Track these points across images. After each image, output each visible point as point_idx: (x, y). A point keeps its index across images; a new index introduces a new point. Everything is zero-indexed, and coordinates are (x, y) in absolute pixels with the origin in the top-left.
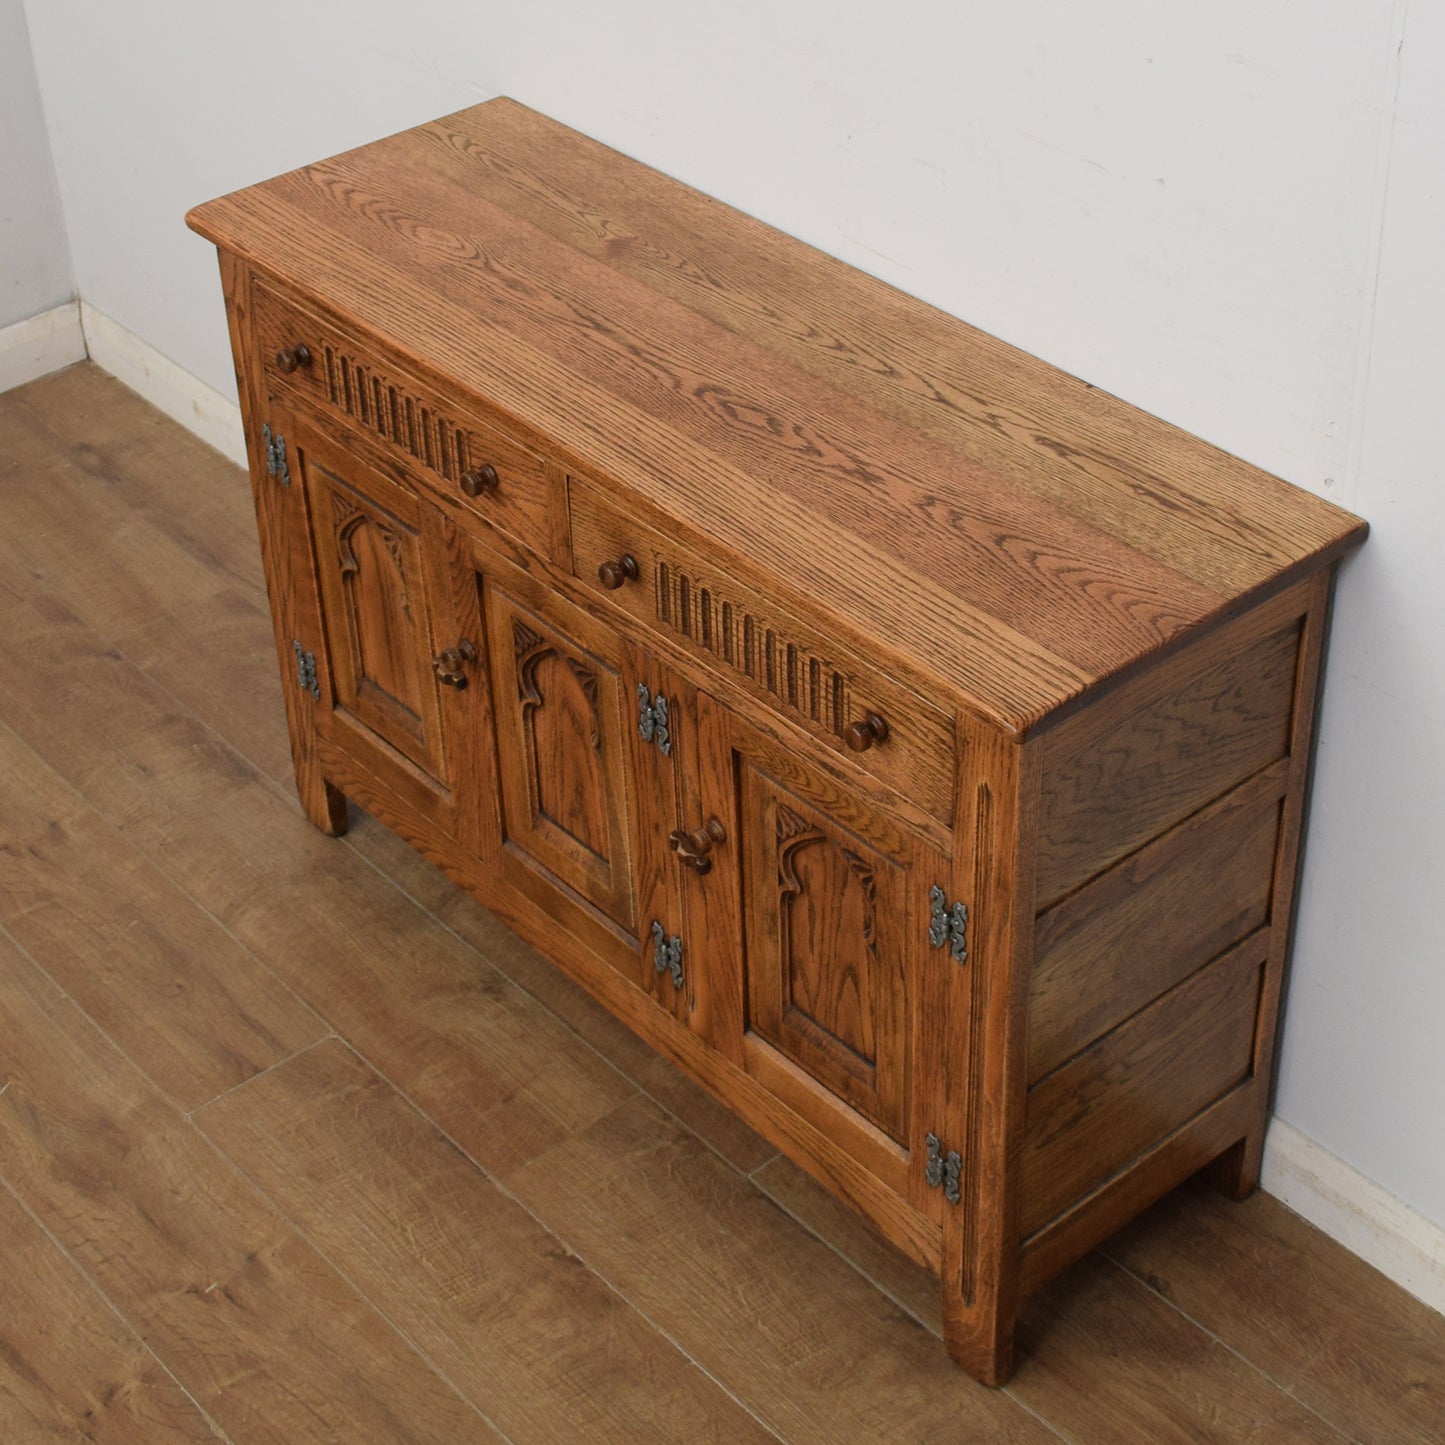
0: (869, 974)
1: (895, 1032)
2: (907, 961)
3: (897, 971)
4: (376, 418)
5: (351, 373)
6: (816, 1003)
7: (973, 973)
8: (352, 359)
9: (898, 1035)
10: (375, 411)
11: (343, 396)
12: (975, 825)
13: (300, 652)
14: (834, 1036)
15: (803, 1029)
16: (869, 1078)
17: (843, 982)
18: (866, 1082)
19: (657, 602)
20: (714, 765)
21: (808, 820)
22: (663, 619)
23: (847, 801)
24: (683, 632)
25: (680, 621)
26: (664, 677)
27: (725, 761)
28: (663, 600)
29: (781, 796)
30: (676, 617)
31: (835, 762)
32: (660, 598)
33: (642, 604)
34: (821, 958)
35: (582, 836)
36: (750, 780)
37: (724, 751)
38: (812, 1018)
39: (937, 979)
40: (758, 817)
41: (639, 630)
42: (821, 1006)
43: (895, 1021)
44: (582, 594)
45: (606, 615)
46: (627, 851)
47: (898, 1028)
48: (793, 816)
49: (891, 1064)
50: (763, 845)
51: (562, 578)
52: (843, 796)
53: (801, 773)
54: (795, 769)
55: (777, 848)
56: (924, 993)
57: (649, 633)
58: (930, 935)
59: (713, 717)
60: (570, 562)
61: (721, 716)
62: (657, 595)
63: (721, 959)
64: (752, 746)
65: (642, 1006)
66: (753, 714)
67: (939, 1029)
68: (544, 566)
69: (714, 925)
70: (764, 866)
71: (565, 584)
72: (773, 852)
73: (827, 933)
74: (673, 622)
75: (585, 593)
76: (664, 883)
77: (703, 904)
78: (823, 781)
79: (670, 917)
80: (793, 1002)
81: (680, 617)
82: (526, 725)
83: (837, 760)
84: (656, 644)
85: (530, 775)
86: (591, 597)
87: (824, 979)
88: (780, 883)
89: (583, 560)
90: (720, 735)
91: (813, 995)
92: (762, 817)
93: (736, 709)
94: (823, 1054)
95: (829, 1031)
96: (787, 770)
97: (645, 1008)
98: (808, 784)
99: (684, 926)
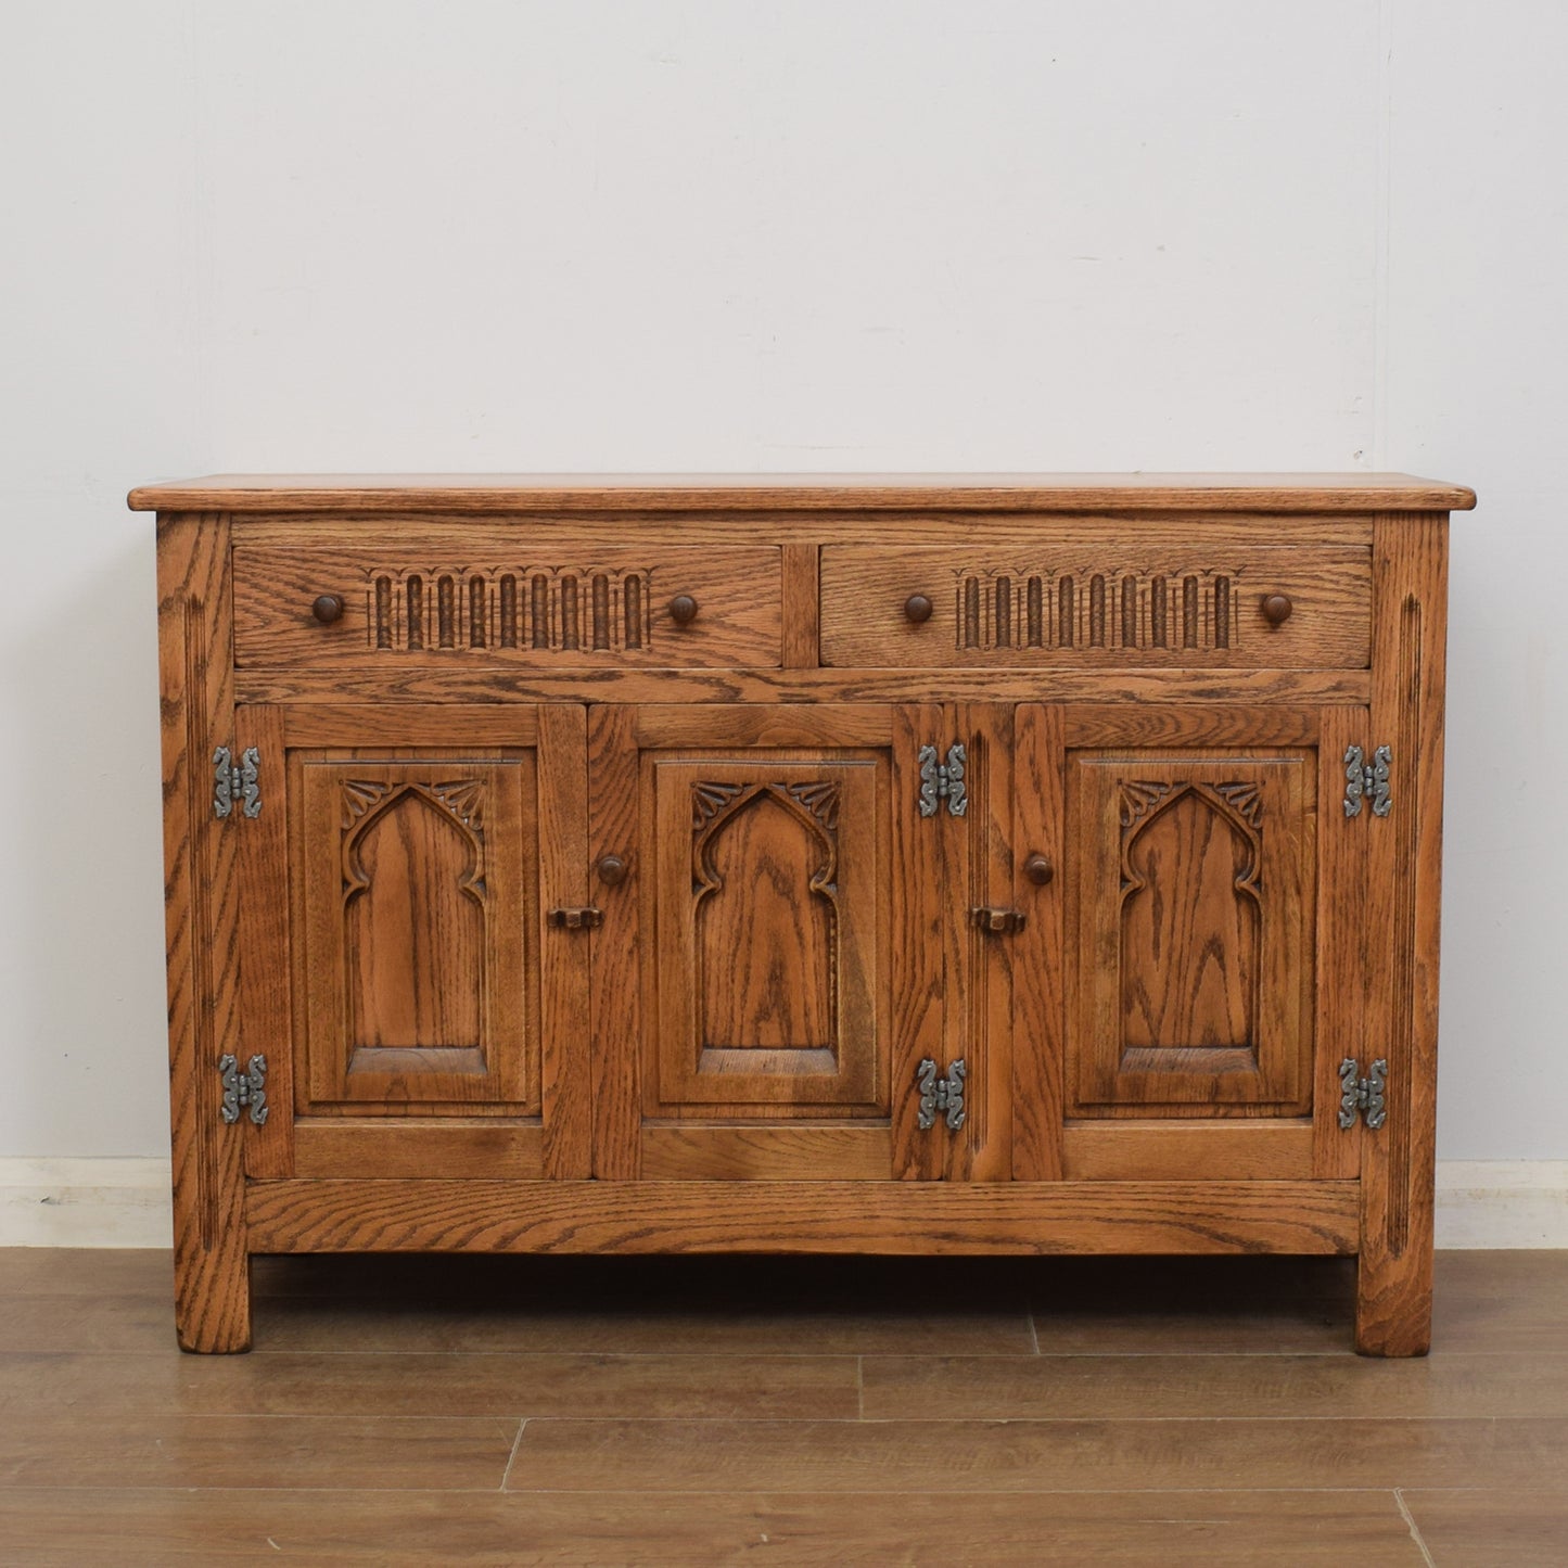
1: (1287, 970)
3: (1292, 891)
7: (1397, 821)
9: (1291, 972)
12: (1398, 648)
14: (1188, 1045)
15: (1148, 1060)
16: (1247, 1060)
17: (1203, 959)
18: (1241, 1067)
19: (958, 629)
20: (1037, 785)
21: (1168, 780)
22: (967, 646)
23: (1232, 717)
24: (997, 645)
25: (993, 634)
26: (962, 719)
27: (1055, 770)
28: (967, 622)
29: (1129, 772)
30: (988, 633)
31: (1215, 681)
32: (962, 623)
33: (933, 645)
34: (1170, 957)
35: (776, 1039)
36: (1083, 781)
37: (1053, 758)
38: (1156, 1044)
39: (1352, 857)
40: (1093, 820)
41: (924, 680)
42: (1168, 1021)
43: (1286, 956)
44: (832, 684)
45: (871, 689)
46: (873, 997)
47: (1291, 962)
48: (1146, 788)
49: (1281, 1017)
50: (1101, 850)
51: (799, 680)
52: (1227, 714)
53: (1168, 720)
54: (1160, 720)
55: (1121, 843)
56: (1334, 887)
57: (942, 675)
58: (1345, 809)
59: (1040, 725)
60: (814, 653)
61: (1051, 717)
62: (958, 620)
63: (1033, 1040)
64: (1097, 729)
65: (887, 1205)
66: (1099, 689)
67: (1355, 918)
68: (768, 681)
69: (1023, 1002)
70: (1100, 878)
71: (803, 685)
72: (1115, 852)
73: (1179, 918)
74: (982, 642)
75: (837, 680)
76: (941, 996)
77: (1006, 984)
78: (1199, 713)
79: (948, 1039)
80: (1127, 1043)
81: (993, 629)
82: (697, 927)
83: (1218, 678)
84: (953, 683)
85: (697, 997)
86: (847, 679)
87: (1173, 982)
88: (1122, 887)
89: (839, 638)
90: (1048, 743)
91: (1155, 1014)
92: (1099, 816)
93: (1074, 697)
94: (1181, 1073)
95: (1180, 1046)
96: (1148, 728)
97: (892, 1205)
98: (1178, 729)
99: (970, 1037)
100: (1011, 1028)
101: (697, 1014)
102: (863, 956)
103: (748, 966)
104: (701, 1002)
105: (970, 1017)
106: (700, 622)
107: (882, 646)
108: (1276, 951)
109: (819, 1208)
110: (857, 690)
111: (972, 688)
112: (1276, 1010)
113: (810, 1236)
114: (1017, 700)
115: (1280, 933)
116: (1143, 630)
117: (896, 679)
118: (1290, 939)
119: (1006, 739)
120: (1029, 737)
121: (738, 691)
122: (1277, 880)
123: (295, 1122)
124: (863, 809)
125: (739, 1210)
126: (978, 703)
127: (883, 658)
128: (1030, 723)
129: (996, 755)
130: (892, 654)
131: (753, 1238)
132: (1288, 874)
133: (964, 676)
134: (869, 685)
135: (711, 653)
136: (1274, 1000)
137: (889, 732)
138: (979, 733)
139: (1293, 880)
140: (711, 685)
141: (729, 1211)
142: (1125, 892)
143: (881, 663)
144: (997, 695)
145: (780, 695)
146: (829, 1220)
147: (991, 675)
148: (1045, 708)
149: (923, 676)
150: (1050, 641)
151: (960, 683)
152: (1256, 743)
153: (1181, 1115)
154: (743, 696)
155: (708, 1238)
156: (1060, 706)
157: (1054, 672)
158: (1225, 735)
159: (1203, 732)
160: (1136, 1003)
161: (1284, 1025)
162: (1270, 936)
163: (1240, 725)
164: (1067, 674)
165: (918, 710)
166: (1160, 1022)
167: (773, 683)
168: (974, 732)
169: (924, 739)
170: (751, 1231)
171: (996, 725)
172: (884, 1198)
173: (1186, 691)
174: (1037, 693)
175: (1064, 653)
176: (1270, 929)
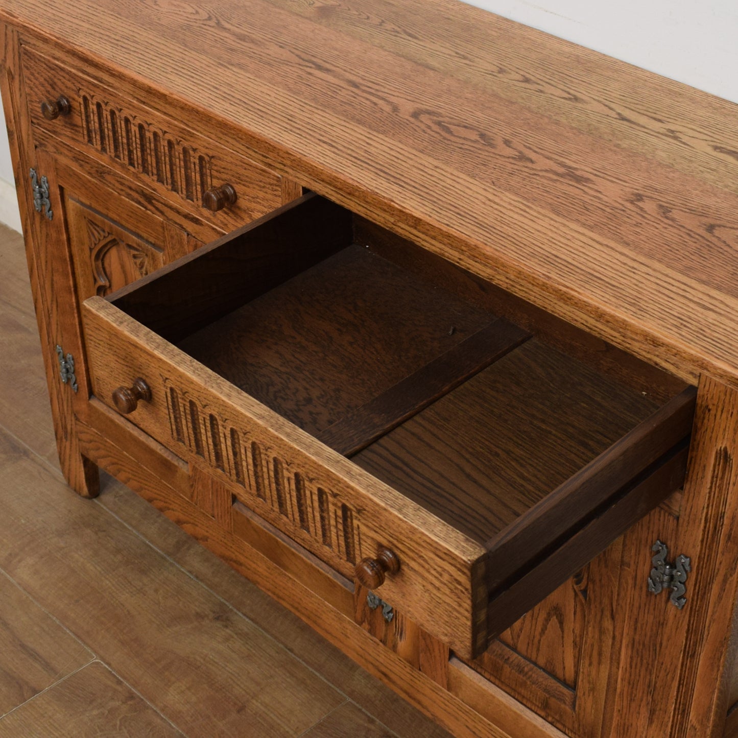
0: (575, 614)
1: (599, 663)
2: (618, 604)
3: (607, 613)
4: (126, 153)
5: (104, 116)
6: (519, 636)
7: (690, 617)
8: (106, 104)
9: (602, 667)
10: (126, 147)
11: (98, 137)
12: (709, 485)
13: (61, 355)
14: (535, 664)
15: (506, 657)
16: (568, 700)
17: (547, 620)
18: (565, 703)
38: (515, 649)
39: (650, 620)
42: (523, 639)
43: (600, 654)
56: (635, 633)
58: (648, 584)
65: (353, 635)
91: (516, 629)
94: (524, 678)
95: (530, 661)
109: (319, 611)
112: (589, 682)
113: (316, 623)
115: (597, 636)
122: (598, 600)
123: (90, 398)
136: (588, 677)
139: (610, 607)
146: (324, 621)
162: (590, 635)
172: (352, 630)
176: (590, 629)
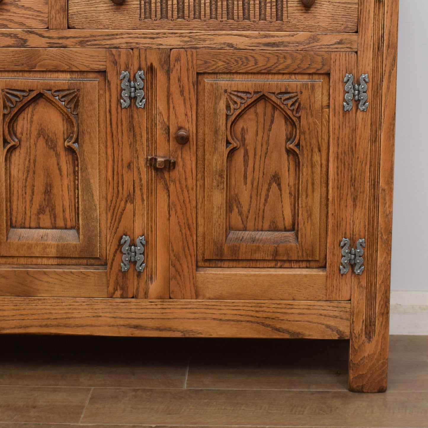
0: (289, 171)
1: (313, 191)
3: (316, 149)
7: (371, 113)
12: (373, 22)
15: (241, 238)
16: (292, 238)
17: (270, 185)
18: (290, 242)
19: (140, 9)
20: (182, 92)
21: (251, 91)
22: (145, 18)
23: (285, 57)
24: (161, 18)
25: (159, 12)
26: (143, 57)
27: (191, 85)
28: (145, 6)
29: (231, 87)
30: (156, 11)
31: (276, 38)
32: (143, 6)
33: (127, 18)
34: (252, 184)
35: (48, 224)
36: (206, 90)
37: (191, 78)
38: (245, 229)
39: (347, 132)
40: (212, 111)
41: (123, 36)
42: (251, 216)
43: (313, 184)
44: (74, 38)
45: (95, 40)
46: (97, 202)
47: (315, 187)
48: (239, 94)
49: (310, 216)
50: (216, 127)
51: (58, 36)
52: (282, 56)
53: (250, 58)
54: (247, 58)
55: (226, 124)
56: (338, 148)
57: (132, 34)
58: (344, 107)
59: (183, 60)
60: (65, 21)
61: (189, 56)
62: (140, 4)
63: (180, 226)
64: (214, 63)
65: (105, 311)
66: (215, 42)
67: (349, 165)
68: (41, 36)
69: (175, 206)
70: (215, 142)
71: (59, 38)
72: (223, 128)
73: (257, 163)
74: (153, 16)
75: (77, 35)
76: (132, 202)
77: (166, 197)
78: (268, 55)
79: (136, 224)
80: (230, 228)
81: (159, 9)
82: (6, 165)
83: (277, 36)
84: (138, 38)
85: (6, 201)
86: (82, 35)
87: (254, 197)
88: (227, 147)
89: (78, 13)
90: (188, 70)
91: (245, 213)
92: (215, 109)
93: (201, 46)
94: (258, 244)
95: (258, 230)
96: (240, 63)
97: (108, 310)
98: (256, 63)
99: (148, 224)
100: (169, 219)
101: (6, 210)
102: (92, 181)
103: (33, 186)
104: (9, 204)
105: (148, 213)
106: (5, 4)
107: (101, 18)
108: (307, 181)
109: (70, 311)
110: (88, 41)
111: (148, 41)
112: (307, 211)
113: (66, 326)
114: (171, 47)
115: (310, 172)
116: (238, 10)
117: (108, 35)
118: (315, 175)
119: (166, 67)
120: (178, 67)
121: (25, 41)
122: (308, 144)
124: (92, 103)
125: (29, 312)
126: (151, 48)
127: (101, 24)
128: (178, 59)
129: (161, 76)
130: (106, 22)
131: (36, 326)
132: (314, 141)
133: (143, 34)
134: (94, 38)
135: (11, 21)
136: (306, 206)
137: (104, 63)
138: (152, 64)
139: (317, 144)
140: (11, 37)
141: (24, 312)
142: (229, 149)
143: (100, 27)
144: (162, 45)
145: (47, 43)
146: (75, 318)
147: (158, 33)
148: (186, 51)
149: (122, 34)
150: (189, 16)
151: (141, 38)
152: (297, 71)
153: (258, 266)
154: (28, 43)
155: (13, 326)
156: (194, 51)
157: (191, 33)
158: (280, 67)
159: (269, 65)
160: (235, 208)
161: (311, 220)
162: (305, 174)
163: (289, 61)
164: (198, 34)
165: (120, 52)
166: (247, 217)
167: (44, 37)
168: (149, 64)
169: (123, 67)
170: (36, 323)
171: (160, 60)
172: (103, 306)
173: (260, 43)
174: (182, 44)
175: (196, 23)
176: (304, 169)
